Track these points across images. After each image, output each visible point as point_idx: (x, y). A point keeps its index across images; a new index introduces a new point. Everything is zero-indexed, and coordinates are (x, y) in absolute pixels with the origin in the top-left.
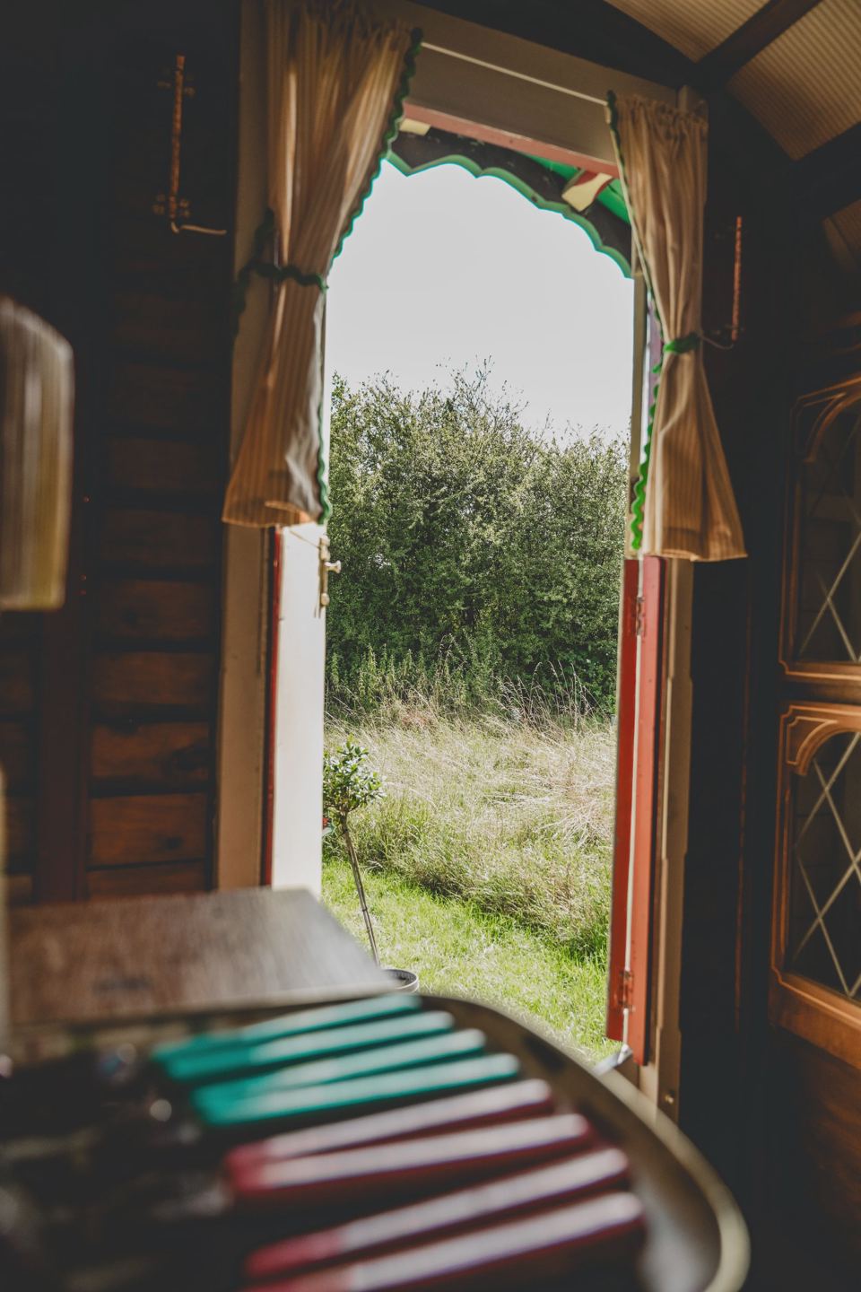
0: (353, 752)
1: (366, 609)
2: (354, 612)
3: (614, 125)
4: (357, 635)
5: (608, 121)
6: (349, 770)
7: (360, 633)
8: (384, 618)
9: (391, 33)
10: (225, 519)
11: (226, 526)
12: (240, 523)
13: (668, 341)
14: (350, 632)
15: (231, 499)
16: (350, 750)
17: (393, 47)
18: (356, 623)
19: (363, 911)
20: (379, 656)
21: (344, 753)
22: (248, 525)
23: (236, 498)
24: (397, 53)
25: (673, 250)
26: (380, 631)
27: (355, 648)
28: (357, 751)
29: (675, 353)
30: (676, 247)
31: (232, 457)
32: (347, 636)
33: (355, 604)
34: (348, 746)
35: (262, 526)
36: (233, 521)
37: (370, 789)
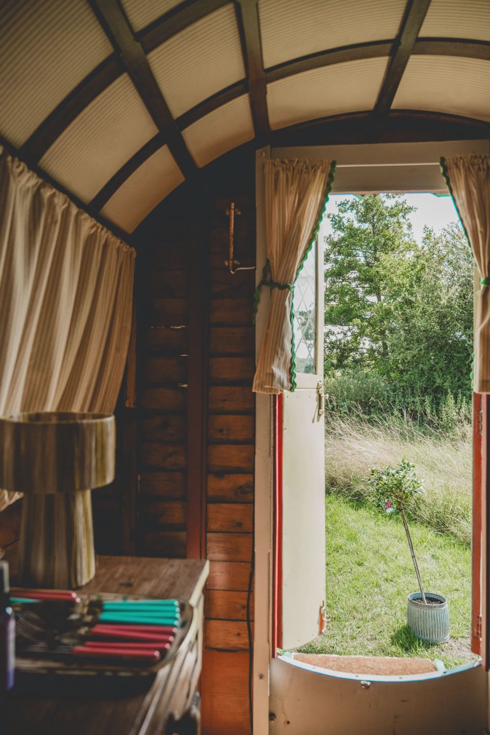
0: (406, 465)
1: (448, 367)
2: (441, 369)
3: (445, 174)
4: (443, 383)
5: (442, 171)
6: (401, 477)
7: (445, 382)
8: (461, 372)
9: (321, 168)
10: (253, 391)
11: (255, 393)
12: (259, 392)
13: (482, 280)
14: (439, 381)
15: (256, 382)
16: (404, 464)
17: (323, 172)
18: (443, 376)
19: (413, 557)
20: (456, 398)
21: (401, 466)
22: (263, 393)
23: (258, 382)
24: (324, 174)
25: (481, 232)
26: (458, 381)
27: (442, 391)
28: (408, 465)
29: (486, 286)
30: (482, 230)
31: (256, 364)
32: (437, 385)
33: (442, 364)
34: (403, 462)
35: (270, 393)
36: (256, 392)
37: (414, 487)
